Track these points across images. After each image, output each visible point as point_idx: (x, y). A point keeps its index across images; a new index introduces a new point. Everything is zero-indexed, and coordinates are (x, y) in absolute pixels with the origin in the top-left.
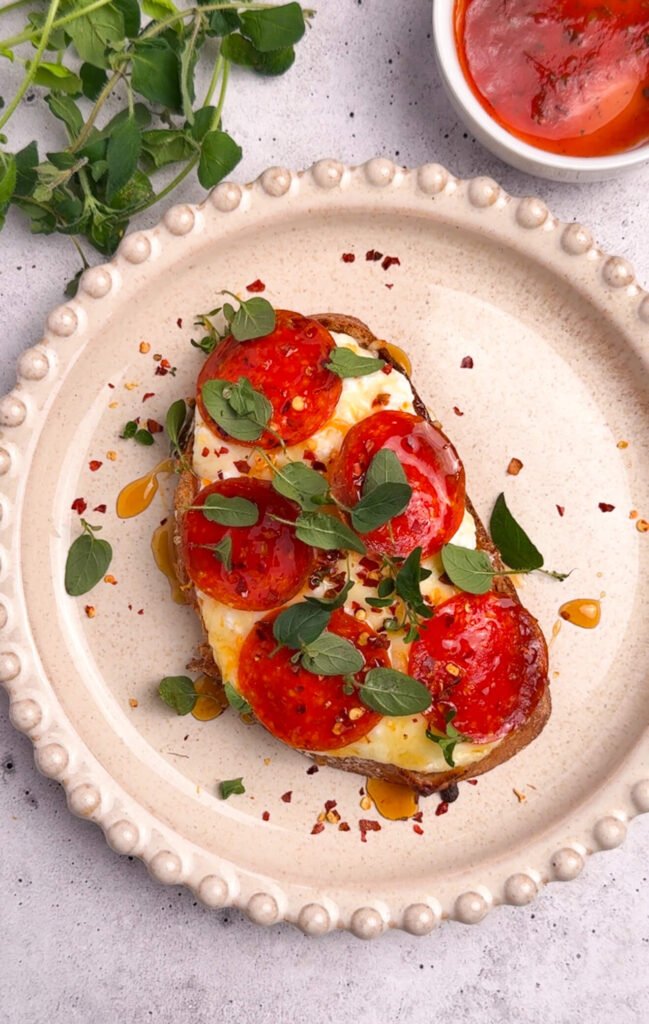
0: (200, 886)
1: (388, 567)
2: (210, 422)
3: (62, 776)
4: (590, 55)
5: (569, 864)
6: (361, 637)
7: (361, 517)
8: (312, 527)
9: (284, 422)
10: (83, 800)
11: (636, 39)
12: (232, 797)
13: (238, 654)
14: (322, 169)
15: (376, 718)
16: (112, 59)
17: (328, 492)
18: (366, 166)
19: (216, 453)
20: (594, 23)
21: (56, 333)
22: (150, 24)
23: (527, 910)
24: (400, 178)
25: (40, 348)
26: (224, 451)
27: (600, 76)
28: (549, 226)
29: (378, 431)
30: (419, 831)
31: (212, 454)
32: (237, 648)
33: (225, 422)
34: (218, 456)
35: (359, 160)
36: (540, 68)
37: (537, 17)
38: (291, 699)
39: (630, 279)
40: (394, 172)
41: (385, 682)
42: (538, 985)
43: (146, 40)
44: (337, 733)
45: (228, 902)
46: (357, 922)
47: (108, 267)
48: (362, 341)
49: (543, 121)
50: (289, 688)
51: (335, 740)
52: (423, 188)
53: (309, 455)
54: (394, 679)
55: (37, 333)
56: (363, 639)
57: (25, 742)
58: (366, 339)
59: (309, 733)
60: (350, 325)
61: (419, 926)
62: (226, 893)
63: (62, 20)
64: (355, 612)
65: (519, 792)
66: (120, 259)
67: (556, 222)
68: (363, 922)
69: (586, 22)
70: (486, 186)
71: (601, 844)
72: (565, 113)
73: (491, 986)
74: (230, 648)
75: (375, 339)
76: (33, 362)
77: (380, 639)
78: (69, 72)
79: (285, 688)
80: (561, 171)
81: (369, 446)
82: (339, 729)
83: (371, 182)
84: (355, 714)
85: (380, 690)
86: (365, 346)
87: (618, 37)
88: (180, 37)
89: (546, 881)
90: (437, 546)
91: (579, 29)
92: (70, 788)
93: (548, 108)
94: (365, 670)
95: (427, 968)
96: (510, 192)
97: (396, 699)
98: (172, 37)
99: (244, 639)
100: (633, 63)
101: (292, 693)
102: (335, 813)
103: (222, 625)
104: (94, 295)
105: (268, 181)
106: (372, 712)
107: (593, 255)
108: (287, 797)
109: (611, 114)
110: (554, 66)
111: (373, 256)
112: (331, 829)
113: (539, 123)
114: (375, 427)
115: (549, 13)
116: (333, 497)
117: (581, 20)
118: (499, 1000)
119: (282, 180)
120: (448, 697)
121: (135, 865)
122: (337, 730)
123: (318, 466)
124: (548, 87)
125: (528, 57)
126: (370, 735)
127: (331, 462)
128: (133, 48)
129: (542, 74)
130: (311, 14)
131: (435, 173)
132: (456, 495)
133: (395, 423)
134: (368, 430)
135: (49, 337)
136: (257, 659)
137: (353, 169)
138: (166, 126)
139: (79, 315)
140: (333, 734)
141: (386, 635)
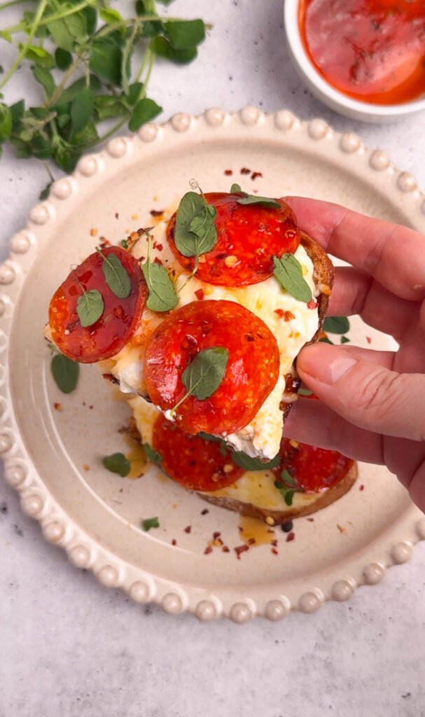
0: (131, 588)
3: (39, 516)
4: (389, 39)
5: (374, 575)
10: (52, 532)
11: (418, 28)
12: (152, 530)
14: (211, 114)
15: (242, 472)
16: (77, 49)
18: (240, 112)
20: (391, 18)
21: (36, 222)
22: (103, 28)
23: (346, 605)
24: (262, 120)
25: (24, 232)
27: (394, 52)
28: (361, 151)
30: (275, 552)
35: (236, 107)
36: (355, 47)
37: (353, 13)
38: (186, 456)
39: (415, 187)
40: (258, 116)
42: (353, 654)
43: (100, 38)
44: (215, 480)
45: (149, 599)
46: (234, 612)
47: (69, 179)
49: (357, 83)
50: (185, 449)
51: (213, 484)
52: (278, 126)
55: (23, 222)
57: (15, 493)
61: (275, 615)
62: (147, 593)
63: (46, 21)
65: (341, 526)
66: (77, 173)
67: (366, 149)
68: (238, 613)
69: (385, 18)
70: (320, 125)
71: (396, 561)
72: (371, 77)
73: (322, 655)
76: (19, 241)
78: (47, 54)
79: (182, 449)
80: (369, 116)
82: (217, 478)
83: (244, 122)
84: (228, 468)
87: (407, 27)
88: (123, 37)
89: (359, 585)
91: (380, 22)
92: (44, 524)
93: (361, 74)
95: (280, 642)
96: (336, 129)
98: (118, 36)
100: (416, 44)
101: (187, 452)
102: (220, 541)
104: (60, 197)
105: (175, 122)
106: (239, 468)
107: (390, 171)
108: (188, 530)
109: (402, 77)
110: (365, 45)
111: (245, 171)
112: (217, 550)
113: (354, 84)
115: (362, 11)
117: (382, 16)
118: (328, 665)
119: (185, 121)
120: (290, 461)
121: (86, 575)
122: (215, 478)
124: (361, 60)
125: (348, 40)
126: (237, 483)
128: (91, 43)
129: (357, 52)
130: (210, 27)
131: (286, 116)
135: (30, 225)
137: (231, 114)
138: (110, 93)
139: (50, 210)
140: (212, 480)
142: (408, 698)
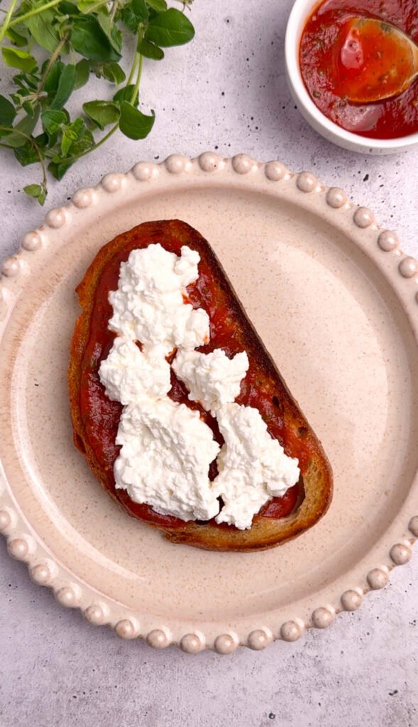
18: (234, 159)
42: (342, 652)
73: (311, 653)
118: (317, 662)
142: (395, 695)
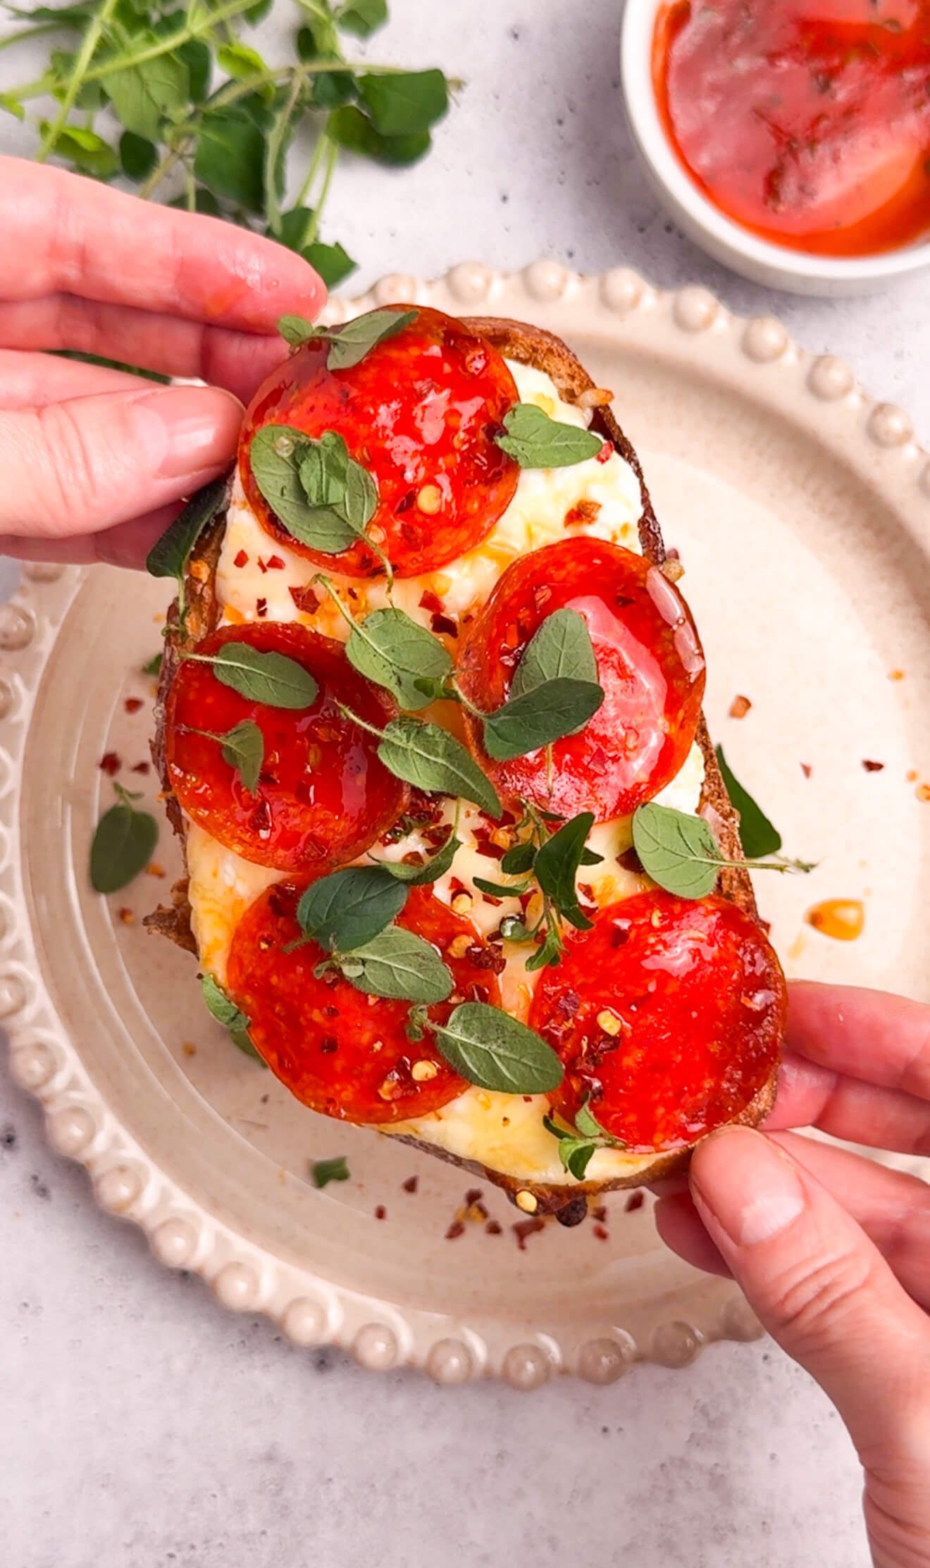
0: (284, 1314)
1: (531, 826)
2: (258, 503)
3: (85, 1157)
4: (849, 111)
6: (455, 943)
7: (502, 730)
8: (411, 745)
9: (397, 527)
10: (114, 1191)
11: (914, 88)
12: (333, 1185)
13: (233, 929)
14: (460, 275)
15: (459, 1085)
16: (168, 133)
17: (449, 677)
18: (525, 272)
19: (261, 564)
20: (854, 66)
22: (225, 87)
23: (757, 1349)
24: (574, 288)
26: (275, 563)
27: (862, 141)
28: (789, 358)
29: (564, 573)
30: (601, 1235)
31: (252, 565)
32: (234, 918)
33: (284, 508)
34: (264, 570)
35: (514, 262)
36: (777, 131)
37: (773, 57)
38: (313, 1025)
39: (906, 436)
40: (564, 281)
41: (484, 1031)
42: (772, 1457)
43: (219, 109)
44: (387, 1097)
45: (326, 1338)
46: (512, 1367)
48: (566, 384)
49: (781, 208)
50: (312, 1006)
51: (380, 1106)
52: (606, 302)
53: (431, 602)
54: (500, 1028)
56: (461, 945)
57: (33, 1105)
58: (577, 382)
59: (338, 1087)
60: (550, 351)
61: (598, 1371)
62: (322, 1323)
63: (99, 71)
64: (454, 897)
67: (800, 353)
68: (520, 1367)
69: (841, 67)
70: (699, 300)
72: (811, 195)
73: (704, 1458)
74: (220, 916)
75: (592, 385)
77: (488, 954)
78: (102, 143)
79: (306, 1006)
80: (807, 279)
81: (543, 595)
82: (391, 1092)
83: (533, 294)
84: (423, 1070)
85: (472, 1041)
86: (570, 397)
87: (888, 87)
88: (267, 107)
90: (630, 802)
91: (830, 74)
92: (96, 1172)
93: (789, 188)
94: (454, 1000)
95: (613, 1431)
96: (734, 308)
97: (499, 1064)
98: (258, 105)
99: (247, 905)
100: (910, 123)
101: (317, 1016)
102: (481, 1210)
103: (215, 874)
105: (383, 293)
106: (453, 1073)
107: (853, 401)
108: (410, 1186)
109: (880, 196)
110: (798, 126)
112: (475, 1230)
113: (774, 211)
114: (560, 565)
115: (790, 51)
116: (456, 687)
117: (835, 62)
119: (403, 292)
120: (592, 1068)
121: (189, 1284)
122: (386, 1090)
123: (442, 625)
124: (789, 159)
125: (760, 114)
126: (443, 1111)
127: (468, 619)
128: (199, 119)
129: (779, 140)
130: (459, 85)
131: (626, 281)
132: (681, 714)
133: (597, 561)
134: (546, 566)
136: (264, 946)
137: (505, 276)
140: (379, 1095)
141: (500, 948)
